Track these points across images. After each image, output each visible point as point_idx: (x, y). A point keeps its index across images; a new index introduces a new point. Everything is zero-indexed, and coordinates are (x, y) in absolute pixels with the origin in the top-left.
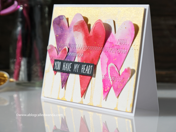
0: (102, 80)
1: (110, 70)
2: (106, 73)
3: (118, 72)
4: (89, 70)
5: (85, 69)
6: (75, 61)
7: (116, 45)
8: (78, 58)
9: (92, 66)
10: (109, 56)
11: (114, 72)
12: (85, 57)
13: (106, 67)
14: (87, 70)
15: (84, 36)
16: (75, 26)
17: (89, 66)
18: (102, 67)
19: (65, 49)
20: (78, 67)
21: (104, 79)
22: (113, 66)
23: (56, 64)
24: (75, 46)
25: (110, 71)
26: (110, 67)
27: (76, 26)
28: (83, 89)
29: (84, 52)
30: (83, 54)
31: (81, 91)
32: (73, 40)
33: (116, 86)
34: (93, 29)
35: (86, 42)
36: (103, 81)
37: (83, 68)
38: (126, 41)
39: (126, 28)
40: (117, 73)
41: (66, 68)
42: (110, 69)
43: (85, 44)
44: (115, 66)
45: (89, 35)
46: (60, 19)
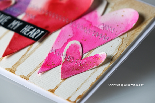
0: (48, 53)
2: (61, 48)
3: (81, 54)
4: (35, 34)
5: (28, 30)
7: (95, 27)
9: (42, 32)
11: (74, 52)
14: (32, 33)
18: (57, 39)
21: (53, 53)
22: (77, 44)
25: (69, 48)
26: (72, 44)
28: (9, 50)
31: (6, 50)
33: (68, 67)
39: (123, 16)
40: (79, 54)
44: (80, 46)
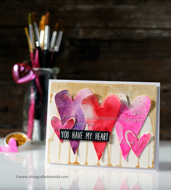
0: (119, 145)
2: (123, 138)
3: (136, 137)
4: (104, 137)
5: (99, 136)
6: (85, 130)
7: (131, 115)
8: (88, 127)
9: (107, 134)
10: (124, 125)
11: (132, 138)
12: (96, 126)
14: (102, 137)
15: (94, 108)
16: (84, 100)
17: (104, 133)
18: (118, 134)
19: (72, 120)
20: (91, 135)
23: (62, 134)
24: (84, 117)
25: (128, 137)
26: (127, 134)
27: (86, 100)
28: (99, 154)
29: (95, 122)
30: (94, 124)
31: (97, 155)
32: (80, 111)
33: (135, 149)
34: (105, 103)
35: (97, 113)
37: (97, 136)
38: (141, 112)
41: (76, 136)
43: (96, 115)
44: (133, 133)
45: (100, 108)
46: (63, 94)
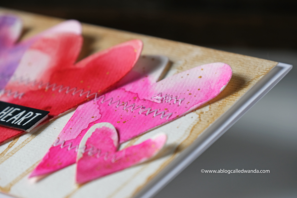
0: (50, 147)
1: (91, 134)
3: (116, 144)
4: (24, 118)
5: (9, 115)
7: (145, 100)
9: (38, 114)
10: (106, 113)
11: (102, 141)
12: (24, 99)
13: (82, 128)
14: (17, 118)
17: (31, 112)
18: (68, 125)
21: (59, 146)
22: (108, 128)
24: (10, 76)
25: (91, 136)
26: (97, 129)
29: (31, 91)
30: (22, 94)
35: (51, 76)
36: (52, 149)
37: (5, 113)
39: (201, 77)
40: (112, 144)
42: (94, 131)
45: (72, 67)
